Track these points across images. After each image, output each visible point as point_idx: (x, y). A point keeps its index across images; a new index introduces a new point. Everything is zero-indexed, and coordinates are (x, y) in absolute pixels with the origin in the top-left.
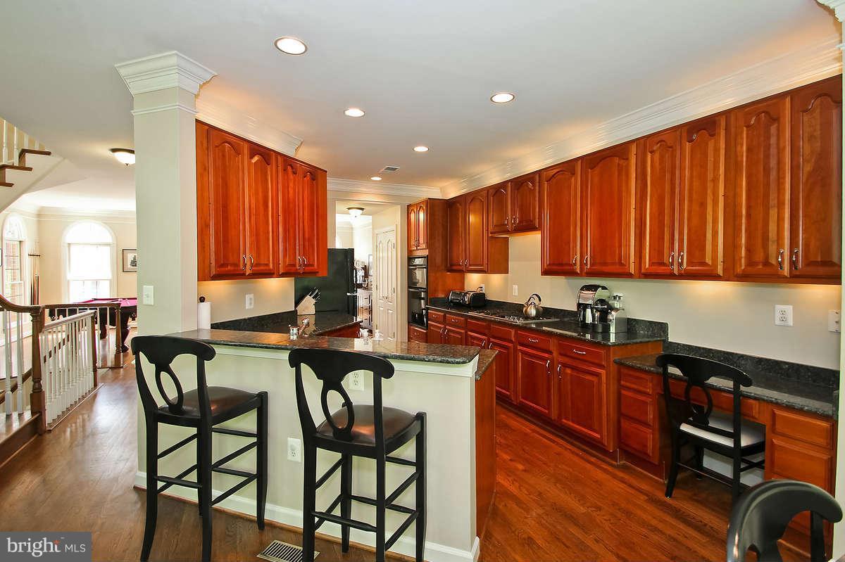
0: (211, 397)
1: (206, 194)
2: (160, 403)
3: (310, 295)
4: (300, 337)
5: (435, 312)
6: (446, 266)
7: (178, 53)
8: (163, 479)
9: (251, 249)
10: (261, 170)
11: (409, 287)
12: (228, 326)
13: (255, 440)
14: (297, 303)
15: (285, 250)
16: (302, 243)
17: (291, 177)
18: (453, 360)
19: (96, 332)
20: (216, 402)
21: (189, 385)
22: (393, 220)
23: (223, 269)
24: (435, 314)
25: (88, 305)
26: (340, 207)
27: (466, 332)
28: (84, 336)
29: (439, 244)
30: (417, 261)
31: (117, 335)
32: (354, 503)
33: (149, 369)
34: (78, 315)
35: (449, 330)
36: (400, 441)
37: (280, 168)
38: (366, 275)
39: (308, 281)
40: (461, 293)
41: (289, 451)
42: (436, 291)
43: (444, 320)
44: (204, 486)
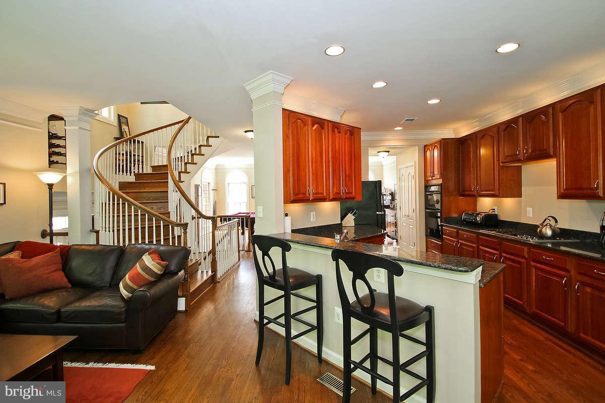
0: (290, 274)
1: (288, 153)
2: (265, 274)
3: (351, 213)
4: (342, 241)
5: (448, 228)
6: (459, 190)
7: (273, 72)
8: (267, 318)
9: (313, 184)
10: (319, 133)
11: (426, 208)
12: (301, 231)
13: (315, 304)
14: (342, 219)
15: (333, 184)
16: (344, 178)
17: (337, 135)
18: (456, 268)
19: (240, 231)
20: (293, 277)
21: (279, 266)
22: (413, 158)
23: (297, 197)
24: (448, 230)
25: (236, 216)
26: (371, 151)
27: (478, 247)
28: (234, 232)
29: (452, 175)
30: (433, 189)
31: (249, 233)
32: (379, 361)
33: (259, 253)
34: (232, 221)
35: (462, 244)
36: (412, 324)
37: (330, 130)
38: (393, 199)
39: (349, 204)
40: (473, 214)
41: (336, 316)
42: (449, 212)
43: (457, 235)
44: (288, 327)
